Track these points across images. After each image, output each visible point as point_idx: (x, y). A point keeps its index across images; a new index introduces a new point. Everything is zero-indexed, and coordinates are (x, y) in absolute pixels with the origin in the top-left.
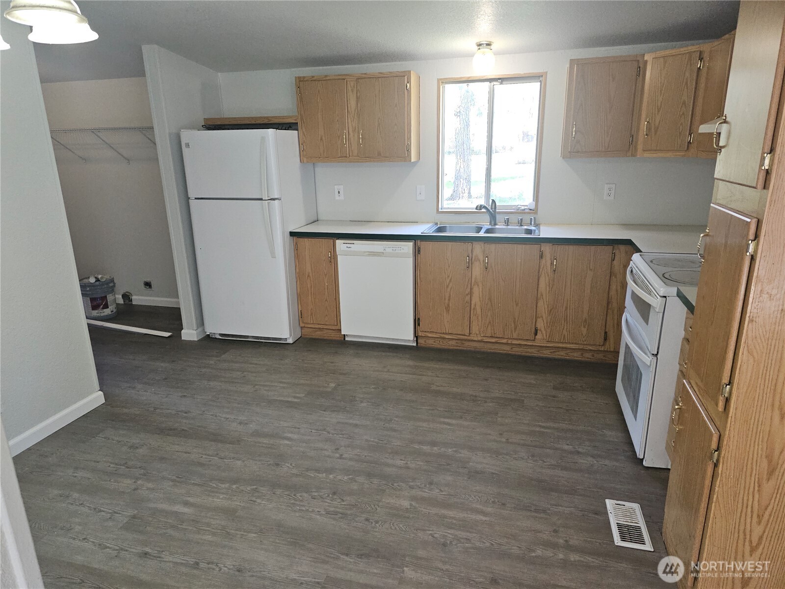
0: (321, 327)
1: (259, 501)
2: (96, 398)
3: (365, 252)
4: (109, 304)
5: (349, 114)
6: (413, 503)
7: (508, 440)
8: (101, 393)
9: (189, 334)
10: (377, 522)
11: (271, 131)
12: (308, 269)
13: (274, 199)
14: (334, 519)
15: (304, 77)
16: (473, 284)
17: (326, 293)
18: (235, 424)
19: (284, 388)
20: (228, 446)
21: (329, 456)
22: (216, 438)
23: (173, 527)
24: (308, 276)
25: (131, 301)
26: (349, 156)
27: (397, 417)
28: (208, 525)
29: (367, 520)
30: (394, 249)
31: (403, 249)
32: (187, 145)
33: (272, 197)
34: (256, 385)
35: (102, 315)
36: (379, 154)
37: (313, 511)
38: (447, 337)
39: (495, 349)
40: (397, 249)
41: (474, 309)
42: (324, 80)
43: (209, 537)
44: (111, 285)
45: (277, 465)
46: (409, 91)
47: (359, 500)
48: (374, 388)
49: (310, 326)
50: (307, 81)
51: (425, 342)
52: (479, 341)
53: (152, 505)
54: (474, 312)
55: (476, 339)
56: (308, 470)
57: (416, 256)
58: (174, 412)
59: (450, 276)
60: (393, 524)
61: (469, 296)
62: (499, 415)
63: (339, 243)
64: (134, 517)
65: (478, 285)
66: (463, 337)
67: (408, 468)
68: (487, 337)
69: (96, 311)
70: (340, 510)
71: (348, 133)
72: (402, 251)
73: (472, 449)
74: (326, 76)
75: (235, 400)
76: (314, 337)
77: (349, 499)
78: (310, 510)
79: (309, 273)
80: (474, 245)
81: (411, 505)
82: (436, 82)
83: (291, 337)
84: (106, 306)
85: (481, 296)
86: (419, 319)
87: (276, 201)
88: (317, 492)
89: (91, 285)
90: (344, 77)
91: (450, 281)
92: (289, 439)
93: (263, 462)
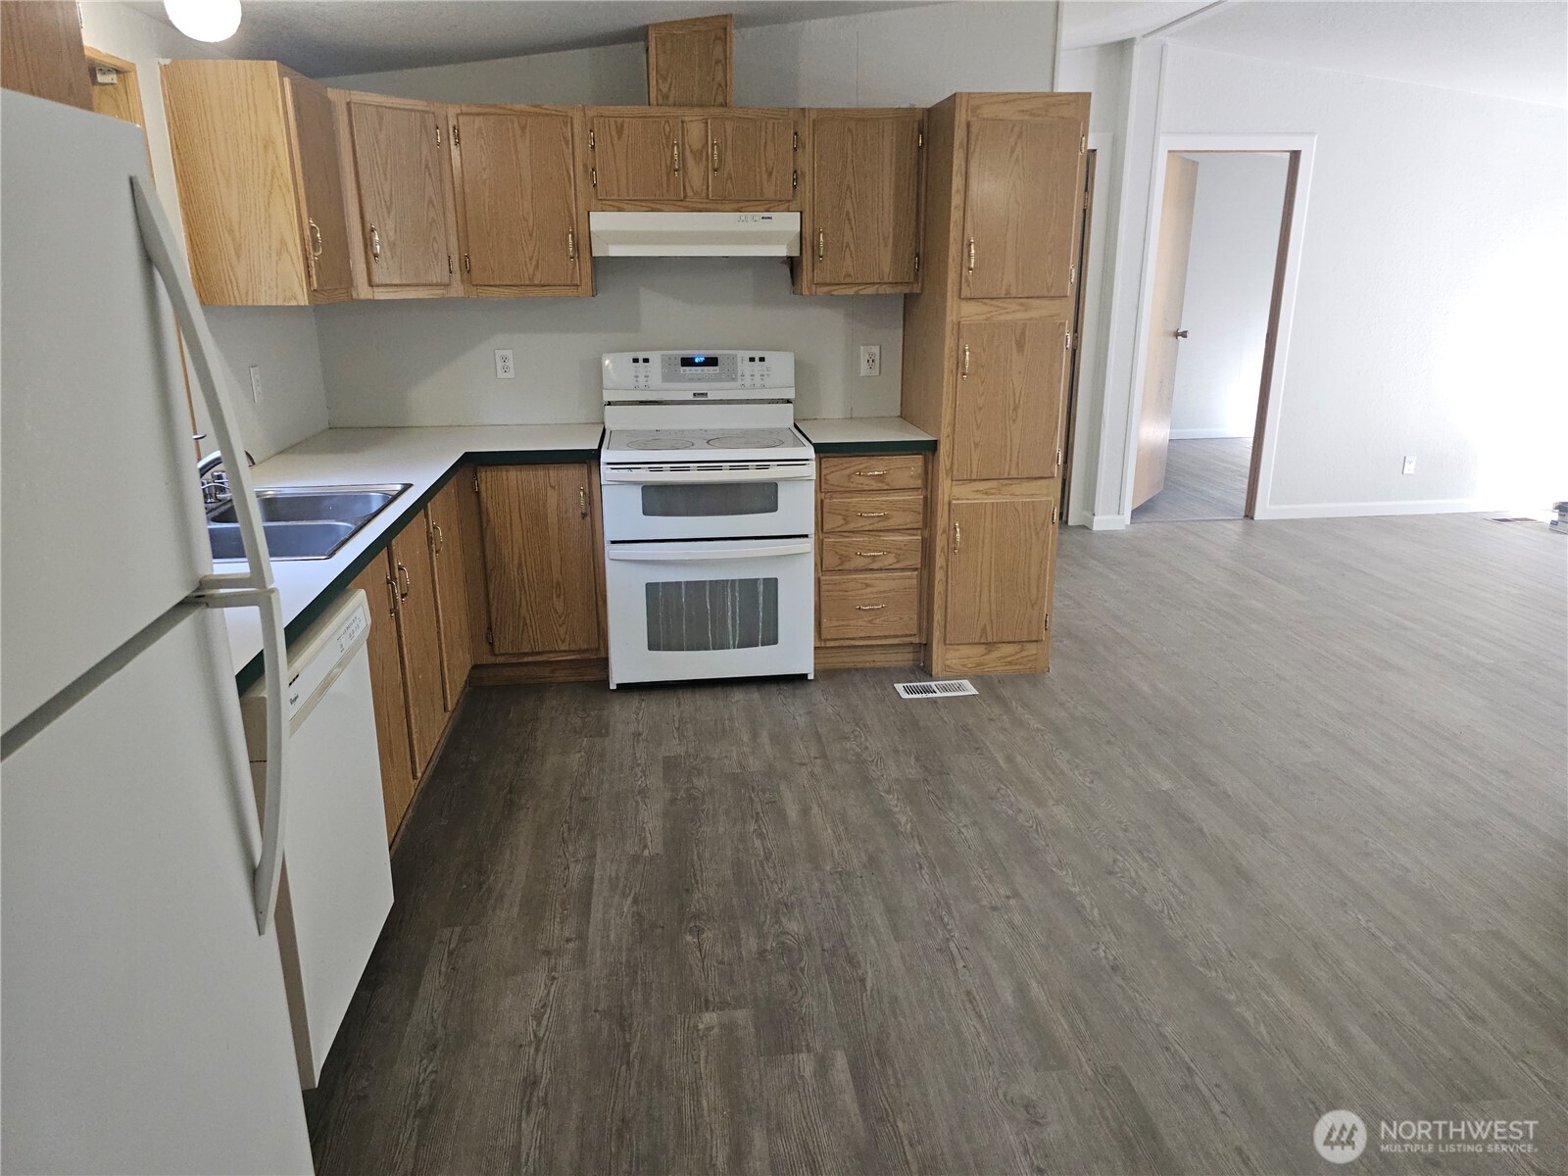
1: (1222, 948)
14: (1160, 856)
21: (1026, 911)
37: (1169, 880)
45: (1115, 969)
56: (1087, 922)
70: (1137, 856)
88: (1128, 891)
92: (1021, 990)
93: (1130, 992)
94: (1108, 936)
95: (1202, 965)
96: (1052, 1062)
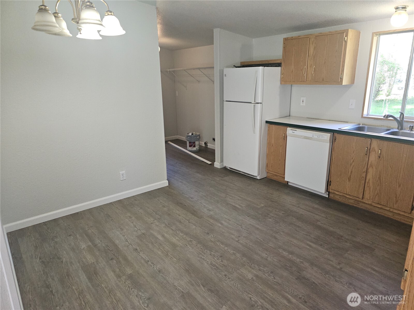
0: (276, 174)
1: (188, 246)
2: (165, 183)
3: (301, 136)
4: (196, 146)
5: (309, 57)
6: (254, 278)
7: (341, 268)
8: (167, 181)
9: (217, 165)
10: (229, 278)
11: (261, 68)
12: (273, 142)
13: (258, 103)
14: (212, 268)
15: (288, 38)
16: (369, 166)
17: (280, 156)
18: (205, 209)
19: (238, 199)
20: (196, 218)
21: (232, 239)
22: (194, 213)
23: (152, 243)
24: (272, 145)
25: (207, 146)
26: (306, 81)
27: (283, 232)
28: (164, 248)
29: (225, 275)
30: (319, 136)
31: (324, 137)
32: (225, 75)
33: (257, 102)
34: (228, 195)
35: (193, 150)
36: (323, 80)
37: (206, 260)
38: (348, 196)
39: (380, 212)
40: (320, 136)
41: (368, 183)
42: (298, 39)
43: (160, 253)
44: (198, 137)
45: (208, 233)
46: (346, 42)
47: (229, 265)
48: (282, 213)
49: (271, 172)
50: (289, 40)
51: (334, 196)
52: (368, 204)
53: (152, 232)
54: (367, 184)
55: (367, 202)
56: (218, 241)
57: (333, 142)
58: (188, 196)
59: (354, 158)
60: (235, 283)
61: (365, 173)
62: (348, 252)
63: (289, 129)
64: (143, 234)
65: (372, 168)
66: (358, 199)
67: (266, 259)
68: (374, 203)
69: (190, 148)
70: (217, 266)
71: (307, 68)
72: (323, 138)
73: (312, 264)
74: (299, 36)
75: (214, 199)
76: (272, 179)
77: (225, 262)
78: (205, 259)
79: (273, 144)
80: (372, 141)
81: (252, 278)
82: (371, 35)
83: (259, 176)
84: (194, 146)
85: (374, 175)
86: (331, 181)
87: (259, 104)
88: (214, 252)
89: (190, 136)
90: (308, 36)
91: (353, 161)
92: (222, 224)
93: (203, 230)
94: (213, 239)
95: (192, 240)
96: (210, 216)
